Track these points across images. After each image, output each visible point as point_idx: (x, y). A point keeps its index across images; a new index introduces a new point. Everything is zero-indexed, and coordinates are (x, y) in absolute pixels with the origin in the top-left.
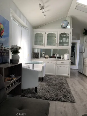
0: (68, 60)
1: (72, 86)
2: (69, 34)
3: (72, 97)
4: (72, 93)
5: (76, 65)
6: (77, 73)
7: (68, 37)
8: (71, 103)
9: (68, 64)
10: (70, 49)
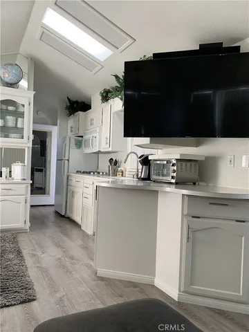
0: (24, 179)
1: (33, 255)
2: (23, 106)
3: (27, 287)
4: (29, 277)
5: (49, 194)
6: (52, 217)
7: (22, 115)
8: (24, 305)
9: (24, 193)
10: (28, 148)
